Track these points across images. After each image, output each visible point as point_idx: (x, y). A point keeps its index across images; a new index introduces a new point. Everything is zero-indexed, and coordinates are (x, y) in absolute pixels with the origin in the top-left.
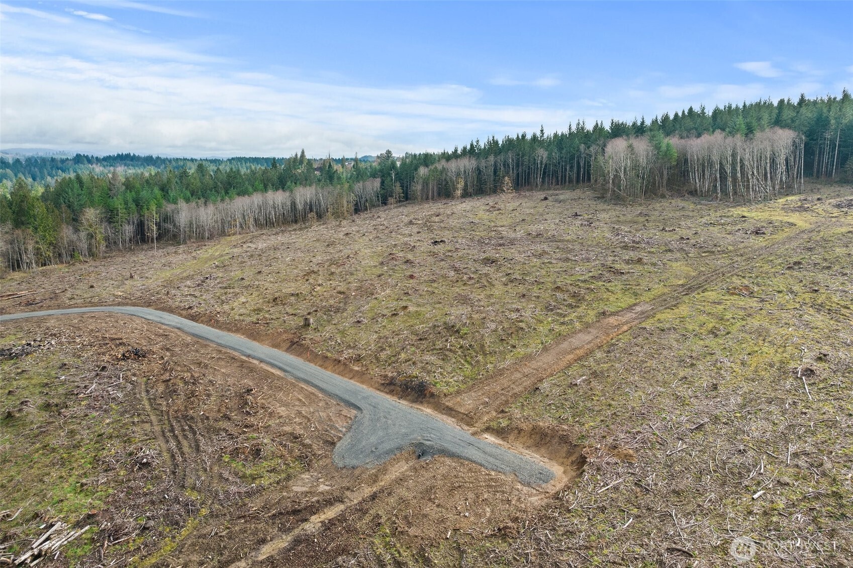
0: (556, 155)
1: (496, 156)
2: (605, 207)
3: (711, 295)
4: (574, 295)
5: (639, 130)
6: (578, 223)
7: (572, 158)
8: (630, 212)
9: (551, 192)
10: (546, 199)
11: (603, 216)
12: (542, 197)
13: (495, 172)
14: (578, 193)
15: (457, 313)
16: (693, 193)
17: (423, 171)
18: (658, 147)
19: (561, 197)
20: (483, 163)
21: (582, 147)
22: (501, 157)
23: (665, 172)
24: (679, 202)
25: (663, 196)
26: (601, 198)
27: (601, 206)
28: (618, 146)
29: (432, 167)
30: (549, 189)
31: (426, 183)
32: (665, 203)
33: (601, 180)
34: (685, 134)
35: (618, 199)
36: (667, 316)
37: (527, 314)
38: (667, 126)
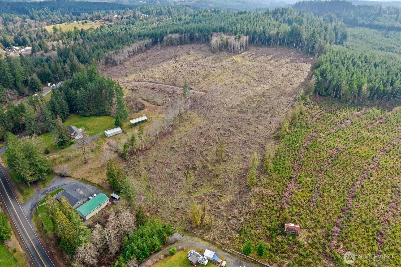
3: (222, 76)
4: (206, 77)
6: (206, 60)
7: (204, 36)
8: (216, 57)
10: (199, 50)
13: (185, 38)
14: (206, 47)
15: (192, 80)
16: (228, 50)
17: (165, 38)
18: (222, 40)
19: (202, 49)
20: (181, 36)
21: (207, 33)
22: (186, 34)
23: (223, 45)
24: (225, 53)
25: (223, 51)
26: (211, 50)
29: (168, 36)
30: (199, 43)
32: (223, 53)
35: (214, 53)
36: (216, 79)
37: (200, 80)
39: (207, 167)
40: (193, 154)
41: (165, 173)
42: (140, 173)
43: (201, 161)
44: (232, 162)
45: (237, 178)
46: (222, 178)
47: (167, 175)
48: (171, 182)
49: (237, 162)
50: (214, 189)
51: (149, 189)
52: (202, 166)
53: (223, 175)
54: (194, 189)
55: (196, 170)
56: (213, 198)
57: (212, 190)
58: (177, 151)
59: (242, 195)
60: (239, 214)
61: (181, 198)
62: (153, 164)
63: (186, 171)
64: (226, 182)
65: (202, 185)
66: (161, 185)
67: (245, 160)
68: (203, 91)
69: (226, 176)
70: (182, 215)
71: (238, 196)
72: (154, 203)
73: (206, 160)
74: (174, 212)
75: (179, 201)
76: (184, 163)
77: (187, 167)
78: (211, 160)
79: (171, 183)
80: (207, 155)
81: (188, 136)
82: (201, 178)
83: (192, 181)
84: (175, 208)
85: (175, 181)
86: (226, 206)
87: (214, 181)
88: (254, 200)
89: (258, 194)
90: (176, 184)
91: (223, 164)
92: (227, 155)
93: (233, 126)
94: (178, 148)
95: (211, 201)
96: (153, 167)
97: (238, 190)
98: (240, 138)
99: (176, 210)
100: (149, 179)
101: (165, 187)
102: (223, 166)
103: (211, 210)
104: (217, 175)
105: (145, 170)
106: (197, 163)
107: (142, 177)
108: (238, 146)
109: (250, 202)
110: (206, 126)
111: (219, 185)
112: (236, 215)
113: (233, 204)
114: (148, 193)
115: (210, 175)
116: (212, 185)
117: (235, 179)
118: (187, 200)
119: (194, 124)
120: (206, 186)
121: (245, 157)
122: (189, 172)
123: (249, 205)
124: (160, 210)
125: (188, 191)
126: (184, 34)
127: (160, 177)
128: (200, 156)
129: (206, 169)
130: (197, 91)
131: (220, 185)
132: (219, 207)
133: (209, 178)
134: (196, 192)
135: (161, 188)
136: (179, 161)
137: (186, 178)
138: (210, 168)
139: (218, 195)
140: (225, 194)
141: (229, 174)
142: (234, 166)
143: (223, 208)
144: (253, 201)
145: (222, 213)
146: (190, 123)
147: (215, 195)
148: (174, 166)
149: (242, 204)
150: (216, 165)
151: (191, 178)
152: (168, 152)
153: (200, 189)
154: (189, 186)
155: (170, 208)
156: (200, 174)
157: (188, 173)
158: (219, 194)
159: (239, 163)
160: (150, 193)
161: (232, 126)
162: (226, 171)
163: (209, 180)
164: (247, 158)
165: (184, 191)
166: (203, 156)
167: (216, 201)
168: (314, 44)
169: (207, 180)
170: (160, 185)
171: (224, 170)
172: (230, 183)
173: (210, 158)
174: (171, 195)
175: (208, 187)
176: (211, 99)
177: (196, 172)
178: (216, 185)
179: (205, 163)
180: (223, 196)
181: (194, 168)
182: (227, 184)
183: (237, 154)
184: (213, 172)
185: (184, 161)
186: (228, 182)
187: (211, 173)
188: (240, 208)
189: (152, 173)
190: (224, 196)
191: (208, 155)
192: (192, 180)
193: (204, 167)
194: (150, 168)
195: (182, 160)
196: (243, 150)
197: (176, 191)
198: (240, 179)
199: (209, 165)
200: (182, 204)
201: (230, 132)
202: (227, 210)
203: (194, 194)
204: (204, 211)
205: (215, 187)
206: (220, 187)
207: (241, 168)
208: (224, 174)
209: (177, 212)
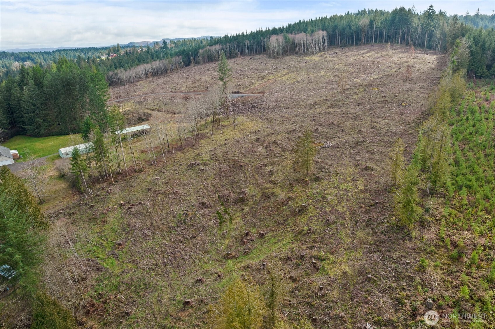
0: (252, 42)
1: (229, 44)
2: (270, 60)
3: (290, 75)
4: (262, 78)
5: (281, 31)
6: (262, 65)
7: (258, 43)
8: (277, 61)
9: (252, 56)
10: (251, 59)
11: (270, 62)
12: (250, 58)
13: (230, 50)
14: (261, 56)
15: (239, 83)
16: (297, 53)
17: (201, 51)
18: (286, 39)
19: (256, 58)
20: (225, 47)
21: (262, 38)
22: (232, 44)
23: (288, 47)
24: (292, 56)
25: (288, 55)
26: (269, 57)
27: (269, 59)
28: (273, 38)
29: (205, 49)
30: (251, 55)
31: (203, 57)
32: (288, 57)
33: (269, 51)
34: (296, 32)
35: (274, 57)
36: (280, 79)
37: (253, 82)
38: (291, 29)
39: (273, 194)
40: (238, 174)
41: (167, 214)
42: (103, 216)
43: (258, 185)
44: (335, 179)
45: (359, 211)
46: (315, 216)
47: (170, 219)
48: (179, 235)
49: (349, 179)
50: (296, 244)
51: (116, 251)
52: (260, 194)
53: (317, 208)
54: (240, 248)
55: (246, 205)
56: (298, 265)
57: (292, 246)
58: (202, 170)
59: (389, 251)
60: (397, 311)
61: (204, 273)
62: (141, 197)
63: (222, 208)
64: (328, 223)
65: (262, 236)
66: (152, 241)
67: (368, 175)
68: (259, 93)
69: (327, 210)
70: (198, 322)
71: (376, 256)
72: (123, 288)
73: (271, 182)
74: (174, 314)
75: (194, 281)
76: (217, 192)
77: (223, 200)
78: (282, 180)
79: (180, 238)
80: (272, 173)
81: (228, 146)
82: (260, 219)
83: (235, 230)
84: (179, 302)
85: (192, 231)
86: (345, 287)
87: (296, 225)
88: (432, 264)
89: (437, 246)
90: (194, 237)
91: (314, 185)
92: (320, 168)
93: (324, 124)
94: (205, 165)
95: (293, 273)
96: (140, 203)
97: (371, 240)
98: (342, 139)
99: (181, 306)
100: (124, 230)
101: (161, 247)
102: (313, 189)
103: (294, 301)
104: (302, 210)
105: (118, 209)
106: (249, 190)
107: (107, 226)
108: (343, 153)
109: (422, 269)
110: (267, 129)
111: (310, 231)
112: (387, 316)
113: (369, 280)
114: (112, 263)
115: (284, 210)
116: (291, 235)
117: (353, 213)
118: (219, 276)
119: (242, 130)
120: (274, 237)
121: (367, 168)
122: (230, 210)
123: (422, 279)
124: (135, 311)
125: (225, 253)
126: (228, 44)
127: (152, 223)
128: (256, 176)
129: (272, 199)
130: (248, 94)
131: (314, 232)
132: (323, 292)
133: (280, 219)
134: (247, 254)
135: (152, 250)
136: (206, 188)
137: (221, 223)
138: (282, 195)
139: (311, 258)
140: (332, 253)
141: (332, 203)
142: (342, 187)
143: (335, 294)
144: (430, 266)
145: (336, 311)
146: (234, 129)
147: (302, 257)
148: (193, 200)
149: (398, 279)
150: (295, 189)
151: (234, 222)
152: (182, 173)
153: (257, 245)
154: (227, 241)
155: (166, 301)
156: (256, 212)
157: (226, 212)
158: (314, 253)
159: (354, 180)
160: (116, 262)
161: (321, 125)
162: (323, 198)
163: (281, 224)
164: (372, 170)
165: (214, 253)
166: (263, 176)
167: (307, 275)
168: (433, 31)
169: (277, 224)
170: (150, 243)
171: (319, 197)
172: (343, 225)
173: (278, 177)
174: (175, 265)
175: (280, 241)
176: (273, 99)
177: (247, 209)
178: (300, 233)
179: (267, 188)
180: (328, 259)
181: (241, 201)
182: (333, 226)
183: (345, 165)
184: (290, 203)
185: (218, 189)
186: (334, 223)
187: (286, 207)
188: (394, 289)
189: (134, 215)
190: (332, 258)
191: (275, 172)
192: (235, 227)
193: (266, 197)
194: (133, 205)
195: (213, 186)
196: (358, 157)
197: (190, 256)
198: (368, 211)
199: (278, 191)
200: (201, 287)
201: (319, 133)
202: (352, 298)
203: (239, 260)
204: (271, 305)
205: (299, 237)
206: (314, 236)
207: (363, 188)
208: (319, 205)
209: (182, 315)
